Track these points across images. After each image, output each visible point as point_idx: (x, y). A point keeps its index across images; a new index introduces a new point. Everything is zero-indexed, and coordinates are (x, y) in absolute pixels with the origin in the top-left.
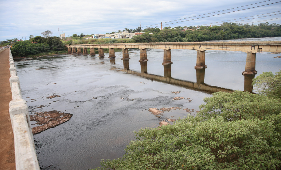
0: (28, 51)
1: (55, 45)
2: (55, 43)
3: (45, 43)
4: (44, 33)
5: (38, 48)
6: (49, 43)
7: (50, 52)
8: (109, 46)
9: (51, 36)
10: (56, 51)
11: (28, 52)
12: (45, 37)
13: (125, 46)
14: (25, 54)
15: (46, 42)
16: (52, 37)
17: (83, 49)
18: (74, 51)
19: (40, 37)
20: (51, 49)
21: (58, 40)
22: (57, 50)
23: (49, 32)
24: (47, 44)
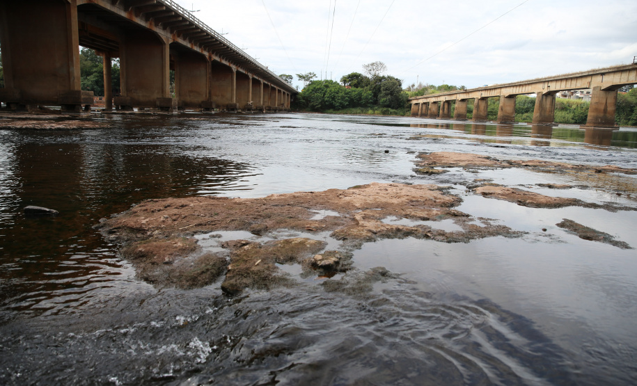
0: (327, 101)
1: (387, 95)
2: (386, 90)
3: (366, 87)
4: (368, 66)
5: (349, 97)
6: (375, 88)
7: (372, 108)
8: (503, 90)
9: (381, 75)
10: (385, 109)
11: (327, 103)
12: (370, 76)
13: (546, 85)
14: (320, 106)
15: (369, 87)
16: (383, 77)
17: (442, 103)
18: (424, 111)
19: (360, 75)
20: (375, 103)
21: (394, 84)
22: (388, 106)
23: (380, 65)
24: (370, 90)
